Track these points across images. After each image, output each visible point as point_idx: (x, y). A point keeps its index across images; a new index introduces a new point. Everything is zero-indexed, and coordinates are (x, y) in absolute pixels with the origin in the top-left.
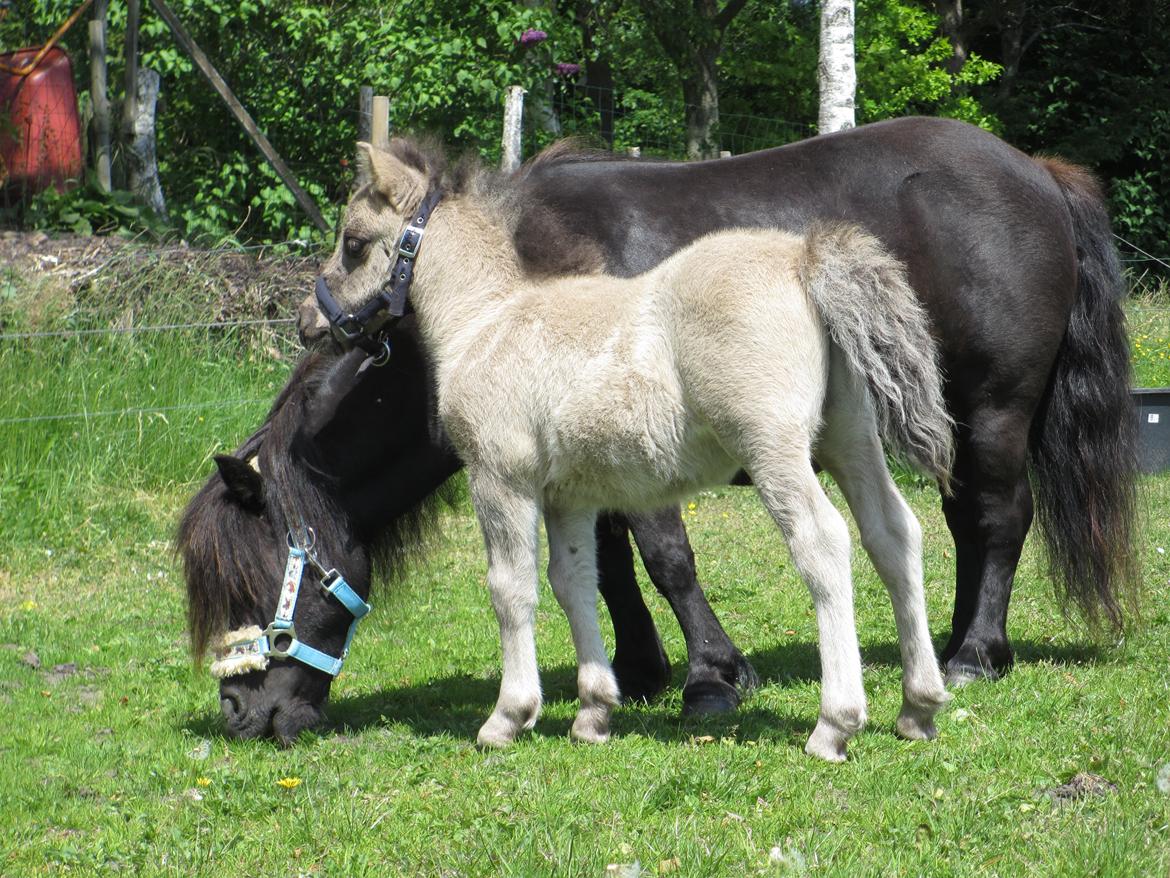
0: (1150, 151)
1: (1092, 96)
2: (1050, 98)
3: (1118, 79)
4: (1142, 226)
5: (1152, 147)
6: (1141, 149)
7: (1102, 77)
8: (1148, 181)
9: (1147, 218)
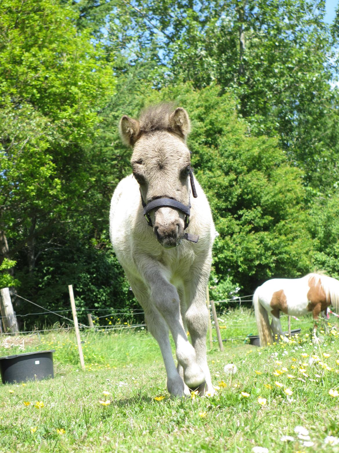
0: (81, 288)
1: (59, 272)
2: (45, 275)
3: (67, 265)
4: (81, 314)
5: (81, 287)
6: (78, 288)
7: (61, 265)
8: (82, 299)
9: (83, 311)
